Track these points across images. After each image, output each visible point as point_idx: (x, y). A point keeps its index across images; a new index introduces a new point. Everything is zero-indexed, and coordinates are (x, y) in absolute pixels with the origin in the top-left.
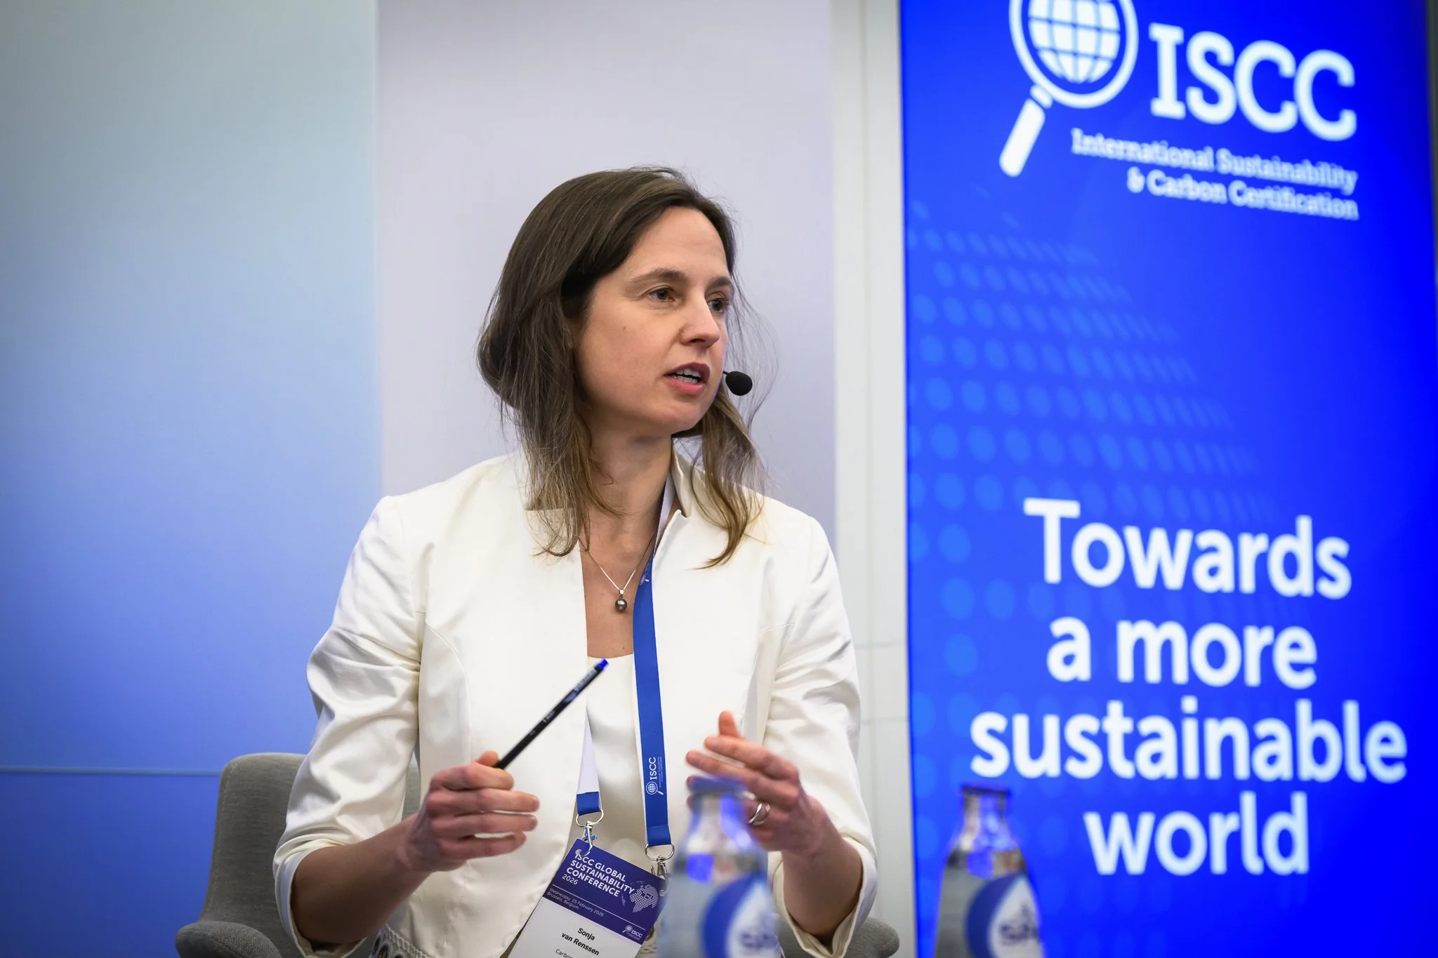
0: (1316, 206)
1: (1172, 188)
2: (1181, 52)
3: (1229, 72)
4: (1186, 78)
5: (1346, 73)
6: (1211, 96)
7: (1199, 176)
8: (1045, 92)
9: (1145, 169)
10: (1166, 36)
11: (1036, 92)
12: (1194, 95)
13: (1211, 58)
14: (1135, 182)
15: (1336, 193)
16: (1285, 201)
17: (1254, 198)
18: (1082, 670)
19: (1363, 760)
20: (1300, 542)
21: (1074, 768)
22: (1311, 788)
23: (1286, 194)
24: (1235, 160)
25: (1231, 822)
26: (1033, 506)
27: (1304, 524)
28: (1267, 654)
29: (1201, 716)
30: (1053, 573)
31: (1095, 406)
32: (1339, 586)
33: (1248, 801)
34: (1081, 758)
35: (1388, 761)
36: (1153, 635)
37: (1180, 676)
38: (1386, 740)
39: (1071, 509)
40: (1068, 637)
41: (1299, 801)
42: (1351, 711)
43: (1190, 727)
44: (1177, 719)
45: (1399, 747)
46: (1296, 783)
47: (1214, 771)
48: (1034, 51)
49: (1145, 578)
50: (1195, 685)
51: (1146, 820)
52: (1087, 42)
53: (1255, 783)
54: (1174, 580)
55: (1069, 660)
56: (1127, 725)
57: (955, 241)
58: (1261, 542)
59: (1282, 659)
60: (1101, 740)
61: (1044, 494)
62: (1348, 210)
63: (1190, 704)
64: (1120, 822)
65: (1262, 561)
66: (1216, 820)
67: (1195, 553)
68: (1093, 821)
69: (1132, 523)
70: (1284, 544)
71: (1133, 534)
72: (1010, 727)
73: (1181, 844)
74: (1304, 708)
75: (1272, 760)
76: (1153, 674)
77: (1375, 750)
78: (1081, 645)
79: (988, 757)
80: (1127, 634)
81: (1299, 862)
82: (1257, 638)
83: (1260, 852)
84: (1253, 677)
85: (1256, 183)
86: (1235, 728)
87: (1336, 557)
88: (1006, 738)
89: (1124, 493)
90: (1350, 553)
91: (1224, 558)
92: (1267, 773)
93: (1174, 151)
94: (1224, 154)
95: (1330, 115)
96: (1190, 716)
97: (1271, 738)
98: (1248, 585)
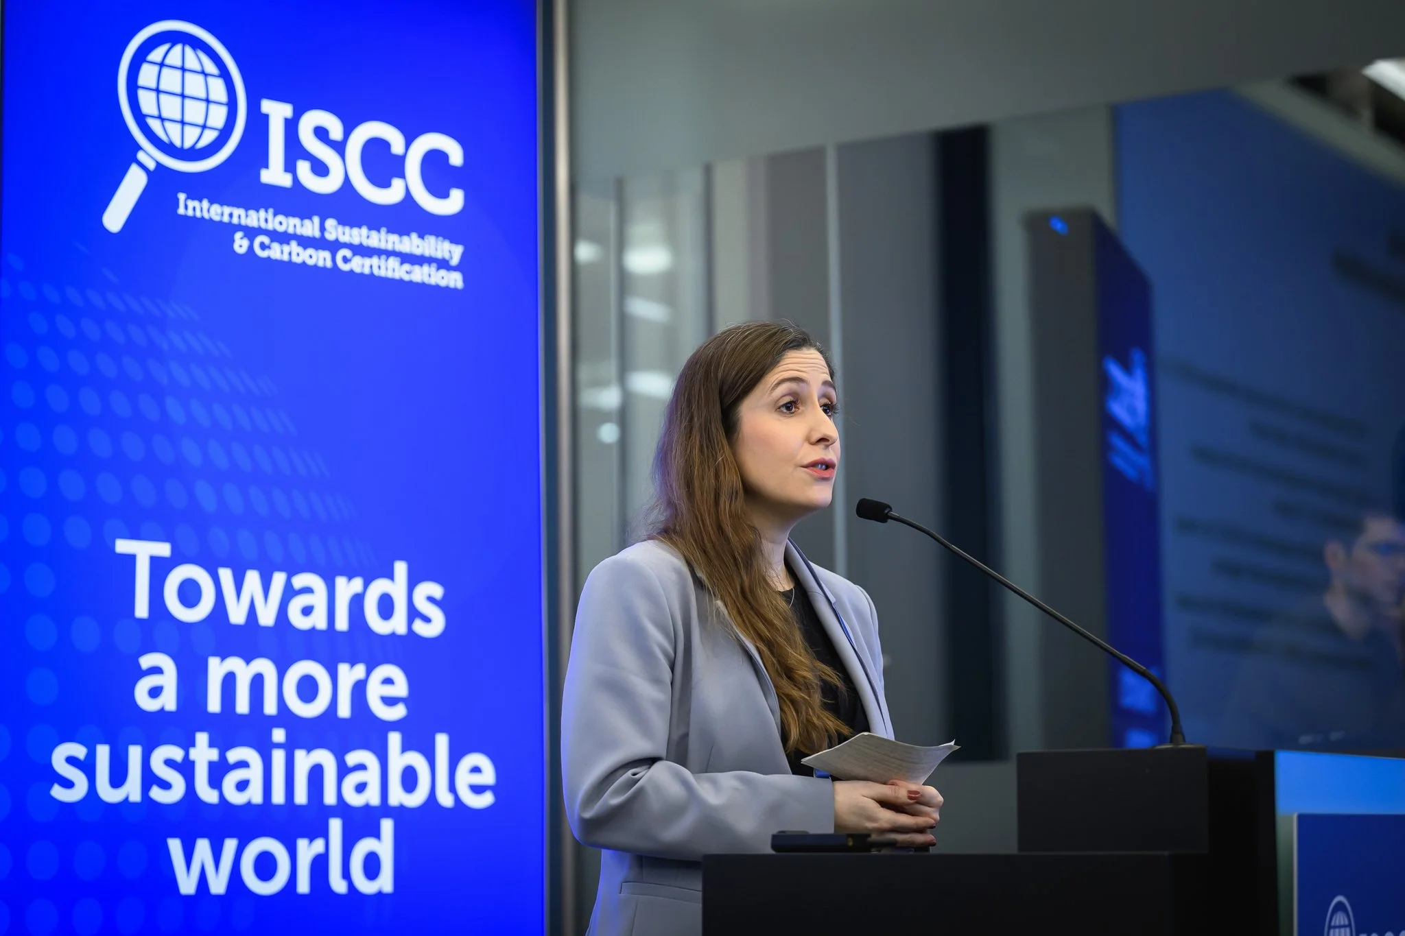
0: (420, 274)
1: (277, 252)
2: (291, 127)
3: (340, 148)
4: (294, 150)
5: (456, 155)
6: (320, 169)
7: (305, 242)
8: (150, 155)
9: (251, 233)
10: (277, 111)
11: (141, 156)
12: (303, 167)
13: (321, 133)
14: (240, 244)
15: (443, 264)
16: (392, 269)
17: (359, 265)
18: (169, 701)
19: (452, 788)
20: (397, 586)
21: (157, 794)
22: (401, 815)
23: (393, 262)
24: (340, 228)
25: (318, 846)
26: (123, 546)
27: (401, 568)
28: (359, 689)
29: (290, 748)
30: (142, 609)
31: (192, 453)
32: (434, 626)
33: (335, 826)
34: (166, 785)
35: (477, 789)
36: (244, 672)
37: (270, 708)
38: (476, 770)
39: (163, 549)
40: (157, 670)
41: (387, 826)
42: (442, 742)
43: (278, 757)
44: (265, 751)
45: (488, 776)
46: (385, 809)
47: (301, 797)
48: (140, 118)
49: (237, 615)
50: (285, 716)
51: (230, 845)
52: (195, 112)
53: (342, 808)
54: (267, 617)
55: (155, 692)
56: (214, 755)
57: (52, 294)
58: (357, 584)
59: (375, 692)
60: (186, 768)
61: (135, 535)
62: (455, 280)
63: (279, 735)
64: (203, 847)
65: (357, 602)
66: (302, 844)
67: (290, 593)
68: (175, 846)
69: (225, 565)
70: (380, 586)
71: (226, 575)
72: (92, 755)
73: (265, 866)
74: (395, 739)
75: (361, 788)
76: (242, 705)
77: (464, 778)
78: (169, 680)
79: (68, 784)
80: (217, 669)
81: (385, 882)
82: (349, 674)
83: (346, 874)
84: (344, 710)
85: (362, 251)
86: (325, 758)
87: (431, 599)
88: (87, 767)
89: (219, 536)
90: (445, 596)
91: (319, 599)
92: (354, 800)
93: (280, 218)
94: (331, 223)
95: (440, 192)
96: (279, 746)
97: (361, 767)
98: (342, 624)
